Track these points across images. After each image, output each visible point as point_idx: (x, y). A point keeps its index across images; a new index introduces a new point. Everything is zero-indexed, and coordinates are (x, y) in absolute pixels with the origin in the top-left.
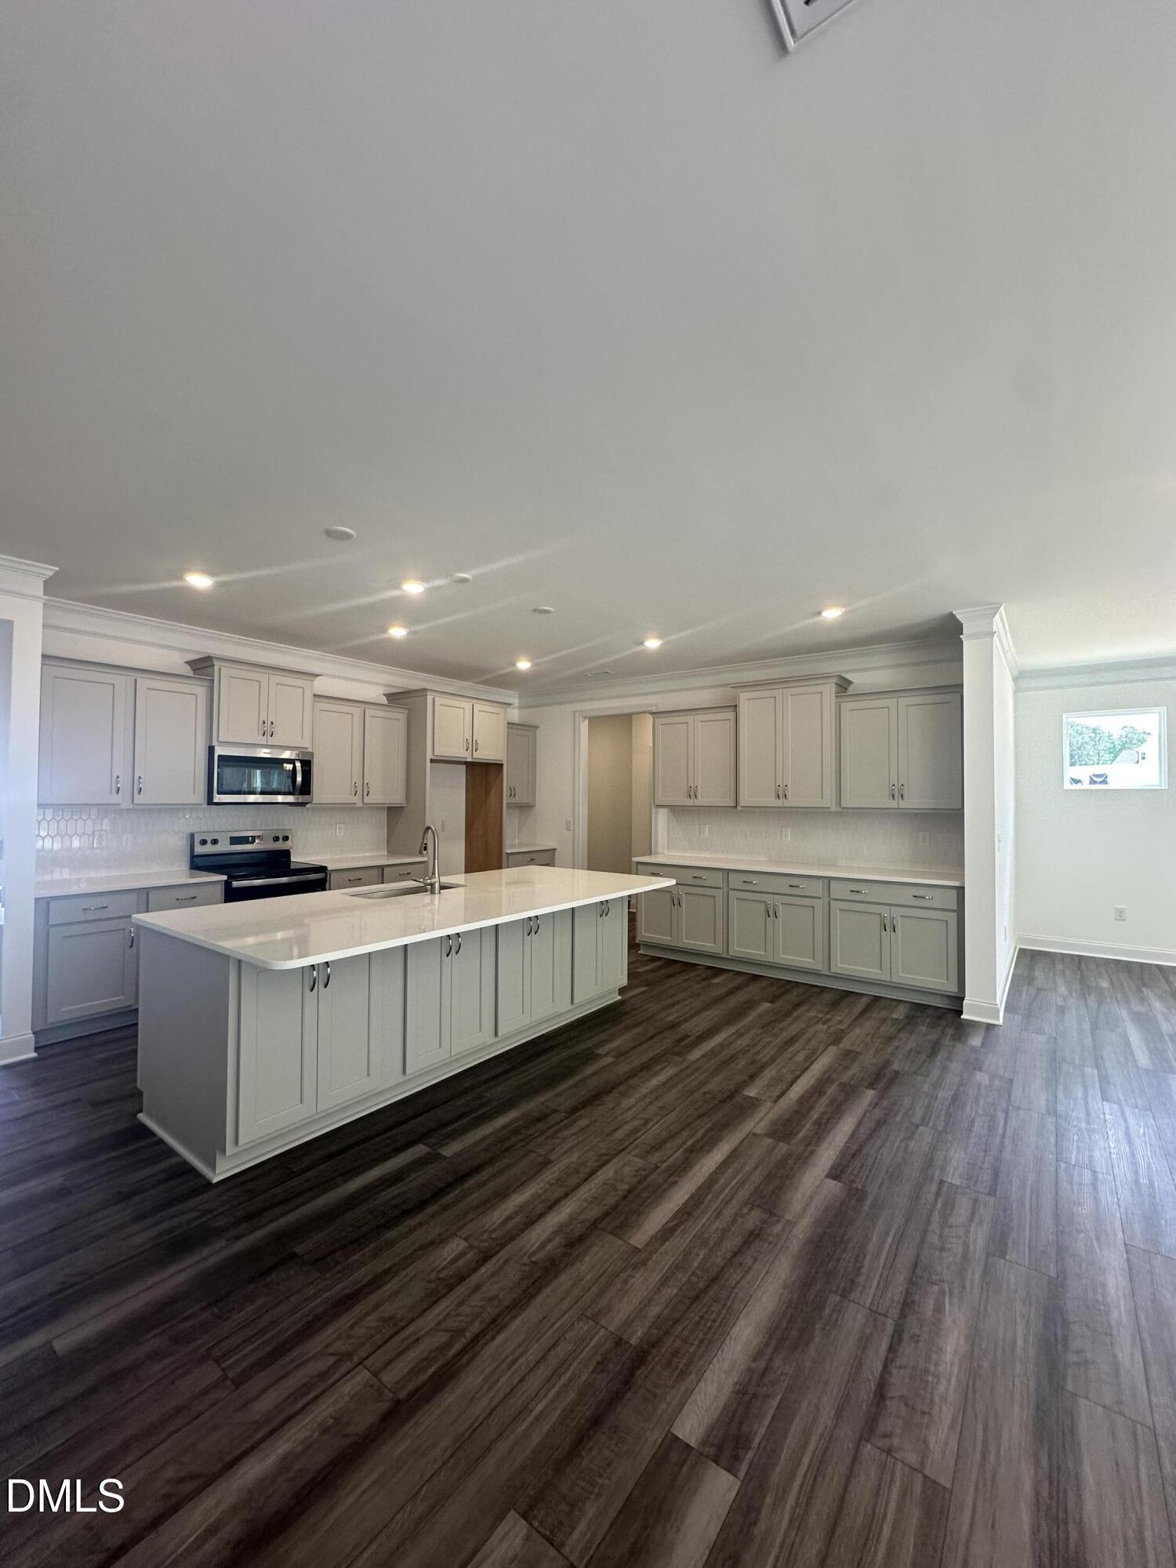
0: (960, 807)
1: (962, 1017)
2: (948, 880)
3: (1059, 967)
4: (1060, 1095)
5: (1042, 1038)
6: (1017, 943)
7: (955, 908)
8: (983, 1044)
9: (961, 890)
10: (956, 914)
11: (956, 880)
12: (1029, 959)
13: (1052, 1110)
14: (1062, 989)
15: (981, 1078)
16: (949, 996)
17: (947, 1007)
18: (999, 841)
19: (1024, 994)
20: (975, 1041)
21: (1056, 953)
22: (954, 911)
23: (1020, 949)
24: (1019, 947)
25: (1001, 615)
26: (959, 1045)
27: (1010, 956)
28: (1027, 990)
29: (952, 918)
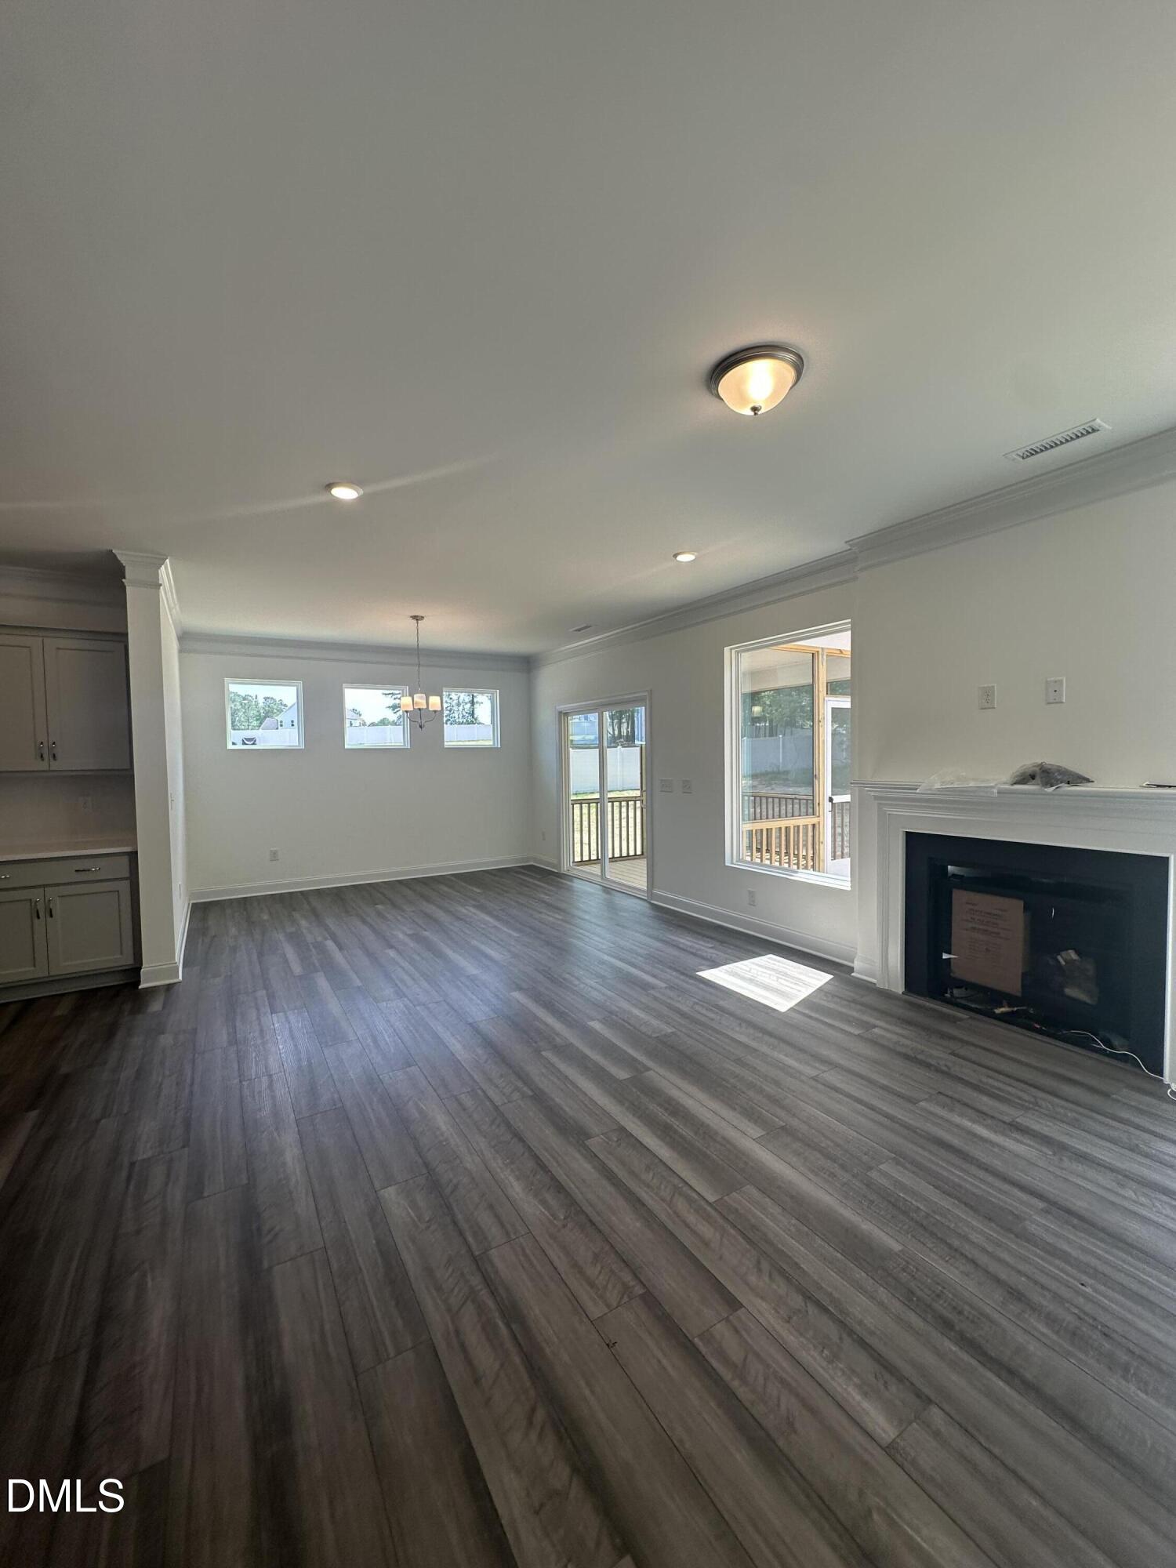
0: (128, 767)
1: (140, 987)
2: (120, 846)
3: (229, 911)
4: (238, 1024)
5: (218, 980)
6: (190, 900)
7: (127, 875)
8: (164, 1008)
9: (133, 856)
10: (129, 881)
11: (127, 845)
12: (201, 911)
13: (234, 1041)
14: (233, 931)
15: (166, 1040)
16: (122, 970)
17: (121, 982)
18: (172, 800)
19: (200, 945)
20: (156, 1006)
21: (225, 900)
22: (126, 879)
23: (193, 904)
24: (192, 902)
25: (166, 568)
26: (140, 1017)
27: (185, 910)
28: (203, 940)
29: (124, 887)
